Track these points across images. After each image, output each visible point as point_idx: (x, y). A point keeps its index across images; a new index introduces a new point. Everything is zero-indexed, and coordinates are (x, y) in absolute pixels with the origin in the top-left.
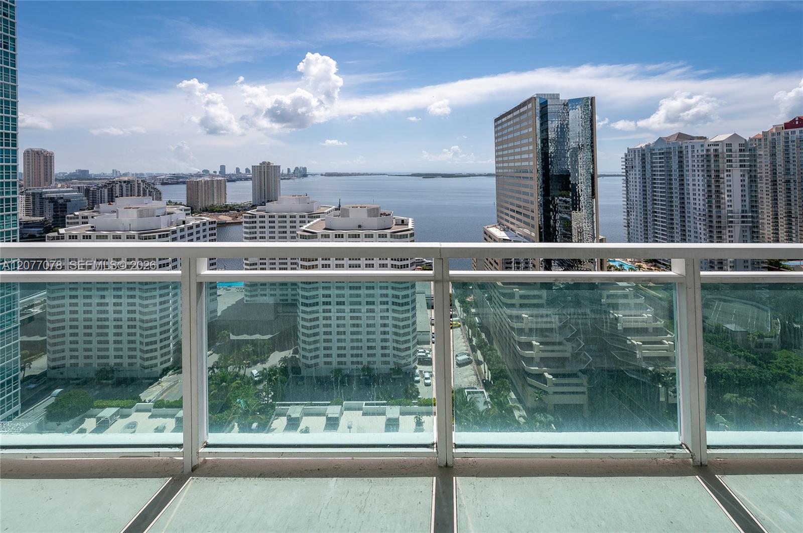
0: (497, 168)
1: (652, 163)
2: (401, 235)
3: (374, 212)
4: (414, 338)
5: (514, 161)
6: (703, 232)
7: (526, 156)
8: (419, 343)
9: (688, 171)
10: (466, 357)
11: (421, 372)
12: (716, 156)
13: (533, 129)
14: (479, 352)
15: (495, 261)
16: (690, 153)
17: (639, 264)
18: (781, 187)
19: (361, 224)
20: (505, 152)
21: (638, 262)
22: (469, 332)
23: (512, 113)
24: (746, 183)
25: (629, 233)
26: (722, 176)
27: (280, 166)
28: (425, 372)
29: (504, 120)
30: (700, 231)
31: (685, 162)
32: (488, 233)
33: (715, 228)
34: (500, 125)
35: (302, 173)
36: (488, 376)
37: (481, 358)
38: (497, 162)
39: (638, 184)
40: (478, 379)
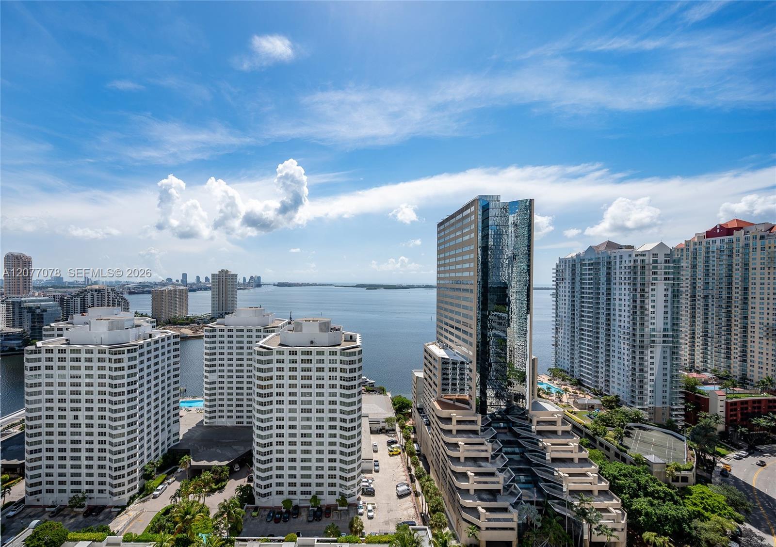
0: (438, 279)
1: (582, 274)
2: (350, 353)
3: (325, 327)
4: (359, 465)
5: (455, 271)
6: (626, 352)
7: (466, 266)
8: (363, 472)
9: (615, 284)
10: (405, 487)
11: (364, 503)
12: (643, 267)
13: (475, 235)
14: (417, 482)
15: (434, 383)
16: (618, 263)
17: (565, 387)
18: (700, 303)
19: (313, 340)
20: (447, 261)
21: (564, 385)
22: (408, 460)
23: (455, 217)
24: (669, 298)
25: (556, 352)
26: (646, 290)
27: (237, 275)
28: (368, 504)
29: (447, 224)
30: (623, 351)
31: (612, 274)
32: (429, 351)
33: (638, 348)
34: (443, 230)
35: (256, 283)
36: (425, 509)
37: (419, 489)
38: (438, 272)
39: (567, 298)
40: (416, 512)
